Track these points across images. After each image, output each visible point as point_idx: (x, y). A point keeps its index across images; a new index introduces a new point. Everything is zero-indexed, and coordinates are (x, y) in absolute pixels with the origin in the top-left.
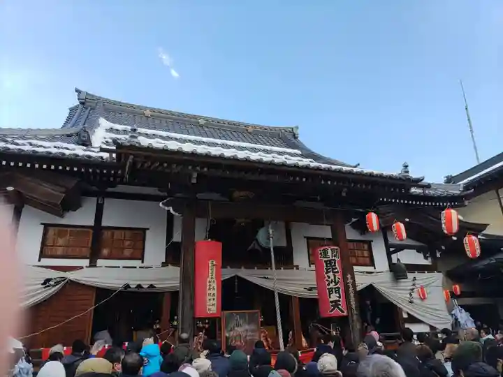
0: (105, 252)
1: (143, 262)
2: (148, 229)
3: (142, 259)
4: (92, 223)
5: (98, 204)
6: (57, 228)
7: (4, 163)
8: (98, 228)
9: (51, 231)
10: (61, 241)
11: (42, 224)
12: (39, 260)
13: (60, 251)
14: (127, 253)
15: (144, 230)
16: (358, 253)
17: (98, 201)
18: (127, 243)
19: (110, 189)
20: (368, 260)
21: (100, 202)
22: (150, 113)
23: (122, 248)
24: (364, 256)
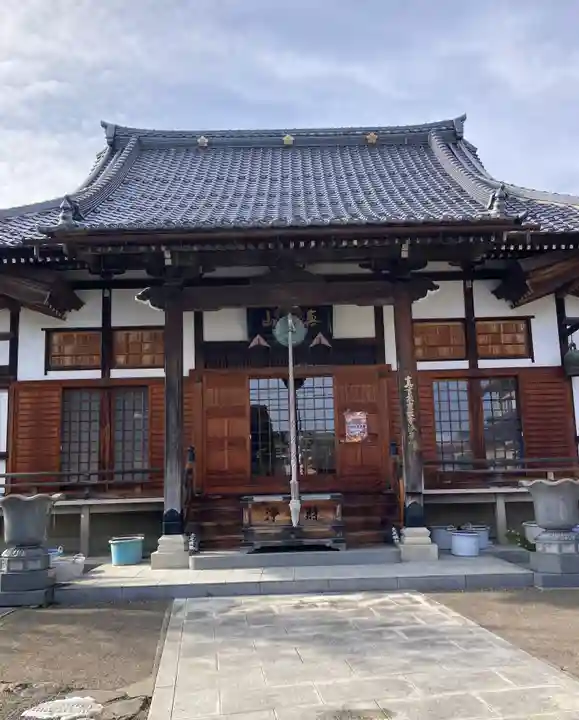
0: (121, 359)
4: (98, 324)
5: (104, 298)
6: (62, 334)
7: (5, 261)
8: (107, 330)
9: (56, 338)
10: (68, 349)
11: (42, 329)
12: (46, 374)
13: (68, 361)
14: (147, 359)
16: (505, 338)
18: (147, 347)
20: (522, 349)
21: (107, 295)
22: (207, 141)
23: (141, 354)
24: (515, 343)
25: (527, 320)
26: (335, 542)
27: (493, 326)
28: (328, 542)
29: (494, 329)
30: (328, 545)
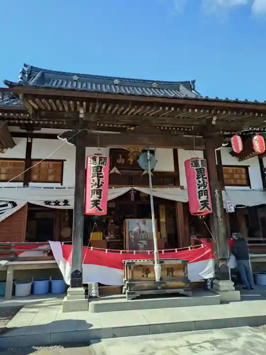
0: (35, 177)
1: (62, 185)
2: (65, 160)
3: (61, 182)
4: (23, 156)
5: (28, 143)
6: (1, 161)
8: (29, 160)
10: (3, 170)
14: (51, 178)
15: (62, 161)
16: (236, 176)
17: (28, 140)
18: (50, 171)
19: (35, 132)
20: (245, 182)
21: (29, 141)
22: (77, 78)
23: (48, 175)
24: (241, 179)
25: (246, 168)
26: (185, 291)
27: (230, 170)
28: (182, 291)
29: (231, 171)
30: (181, 293)
